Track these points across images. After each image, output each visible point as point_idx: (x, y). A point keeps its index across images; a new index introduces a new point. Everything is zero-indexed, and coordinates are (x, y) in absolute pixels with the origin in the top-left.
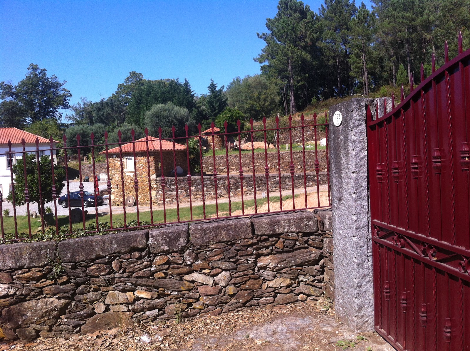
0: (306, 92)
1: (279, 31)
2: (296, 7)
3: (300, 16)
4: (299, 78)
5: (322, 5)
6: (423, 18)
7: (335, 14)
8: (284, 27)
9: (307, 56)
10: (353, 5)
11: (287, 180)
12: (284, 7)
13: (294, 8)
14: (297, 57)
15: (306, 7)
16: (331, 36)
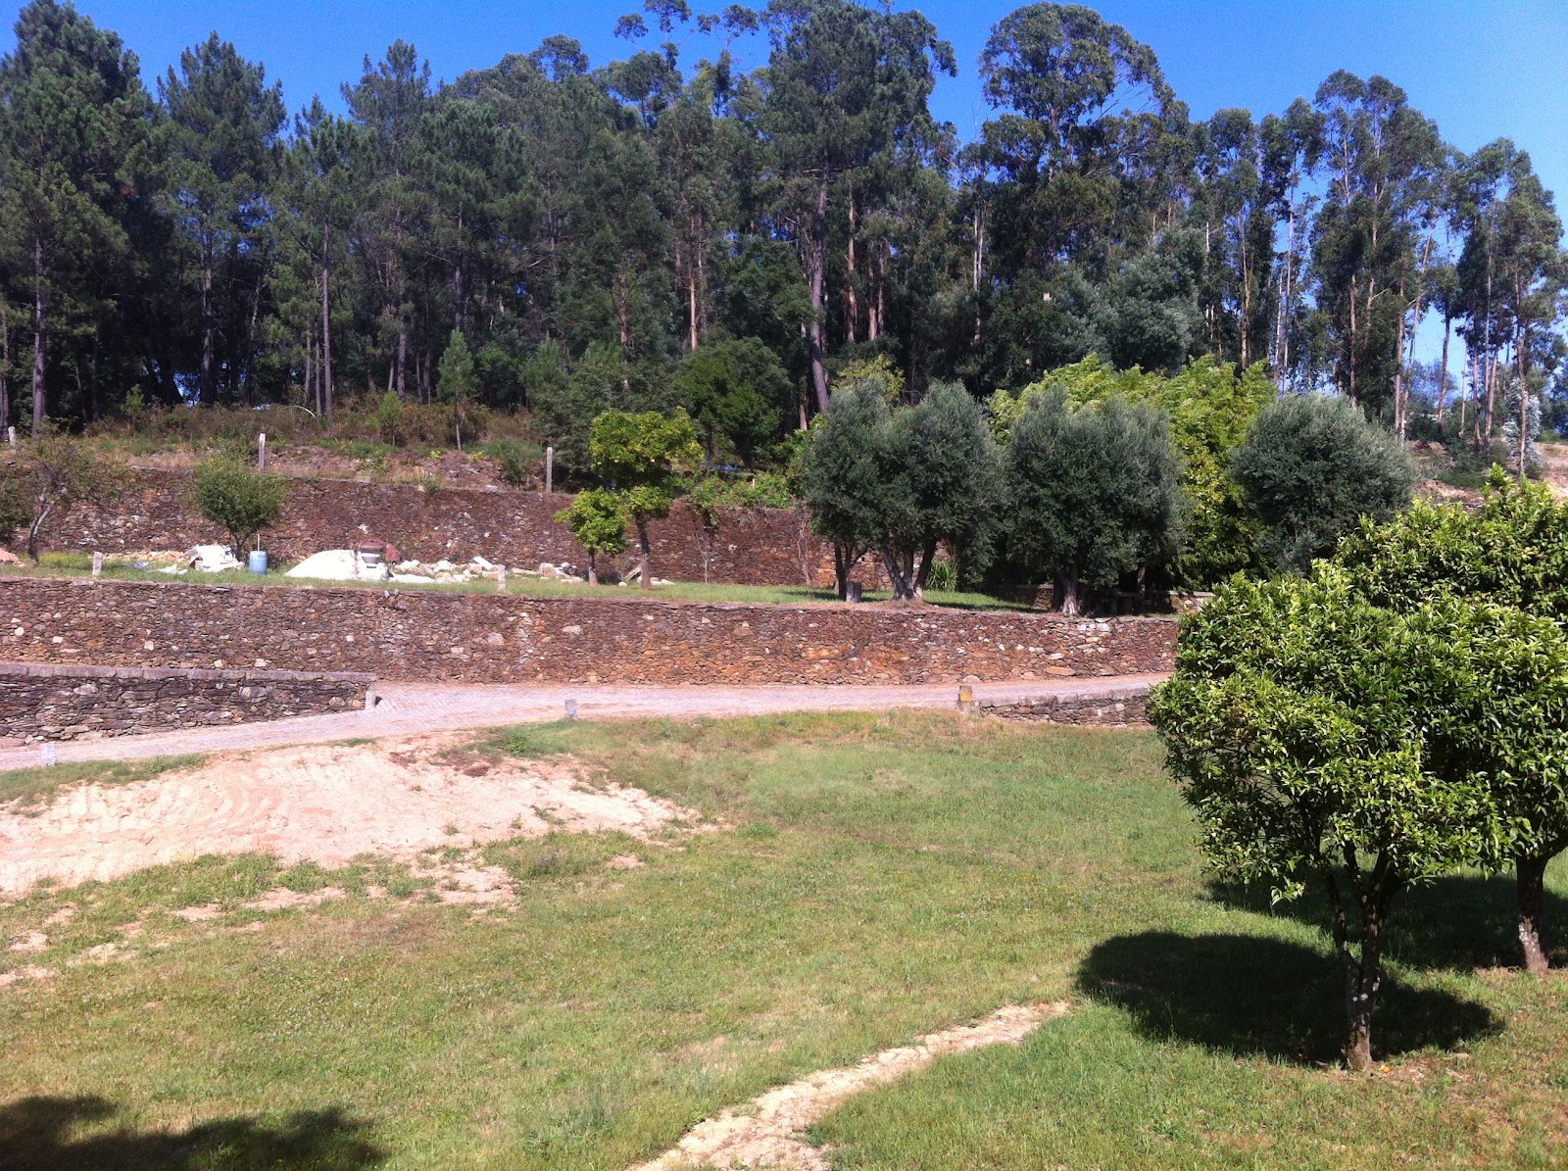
0: (92, 365)
1: (20, 117)
2: (91, 47)
3: (103, 82)
4: (82, 309)
5: (171, 70)
6: (518, 197)
7: (218, 111)
8: (45, 108)
9: (117, 234)
10: (276, 99)
11: (128, 695)
12: (45, 34)
13: (83, 48)
14: (84, 231)
15: (127, 57)
16: (197, 182)
